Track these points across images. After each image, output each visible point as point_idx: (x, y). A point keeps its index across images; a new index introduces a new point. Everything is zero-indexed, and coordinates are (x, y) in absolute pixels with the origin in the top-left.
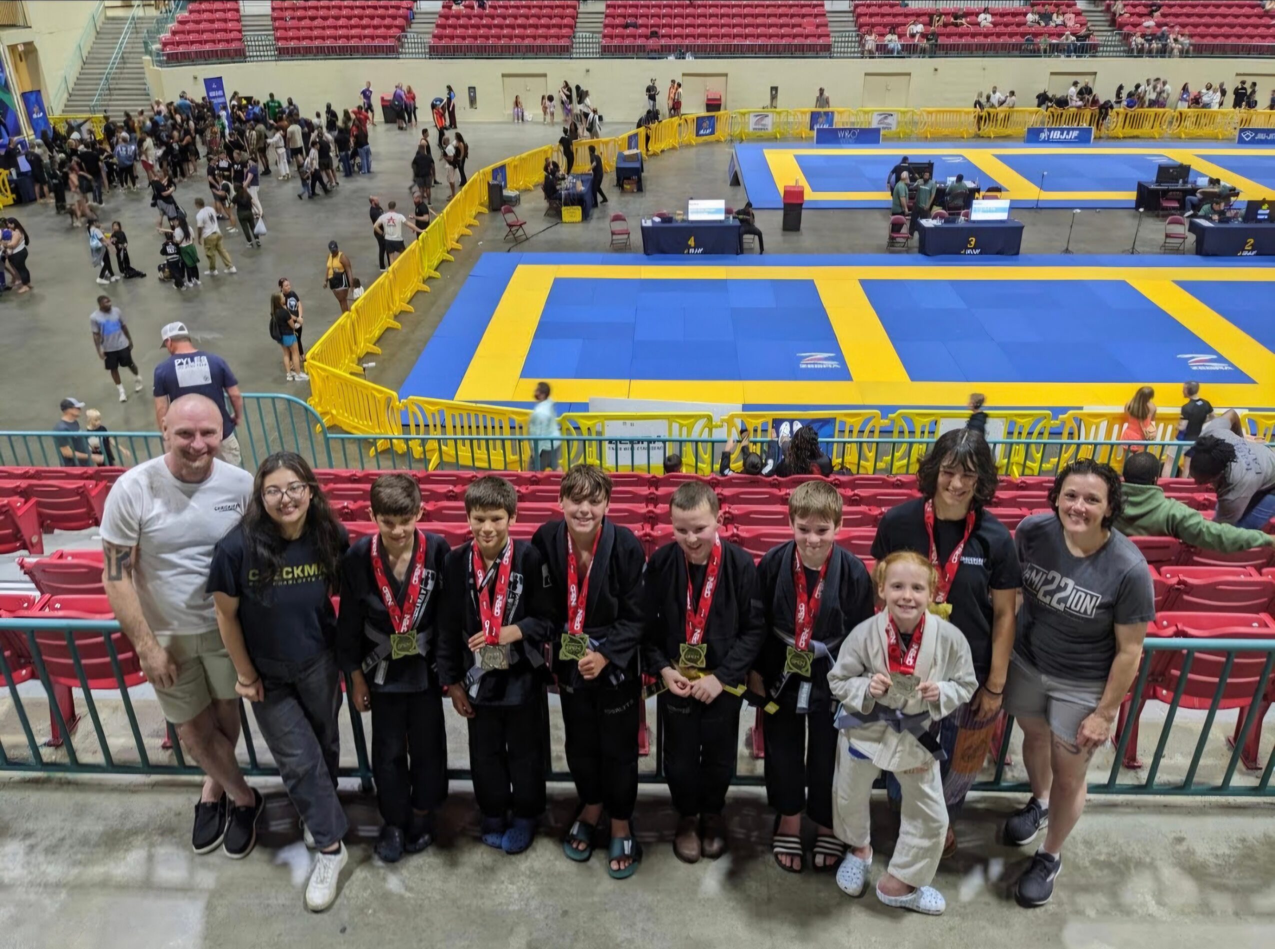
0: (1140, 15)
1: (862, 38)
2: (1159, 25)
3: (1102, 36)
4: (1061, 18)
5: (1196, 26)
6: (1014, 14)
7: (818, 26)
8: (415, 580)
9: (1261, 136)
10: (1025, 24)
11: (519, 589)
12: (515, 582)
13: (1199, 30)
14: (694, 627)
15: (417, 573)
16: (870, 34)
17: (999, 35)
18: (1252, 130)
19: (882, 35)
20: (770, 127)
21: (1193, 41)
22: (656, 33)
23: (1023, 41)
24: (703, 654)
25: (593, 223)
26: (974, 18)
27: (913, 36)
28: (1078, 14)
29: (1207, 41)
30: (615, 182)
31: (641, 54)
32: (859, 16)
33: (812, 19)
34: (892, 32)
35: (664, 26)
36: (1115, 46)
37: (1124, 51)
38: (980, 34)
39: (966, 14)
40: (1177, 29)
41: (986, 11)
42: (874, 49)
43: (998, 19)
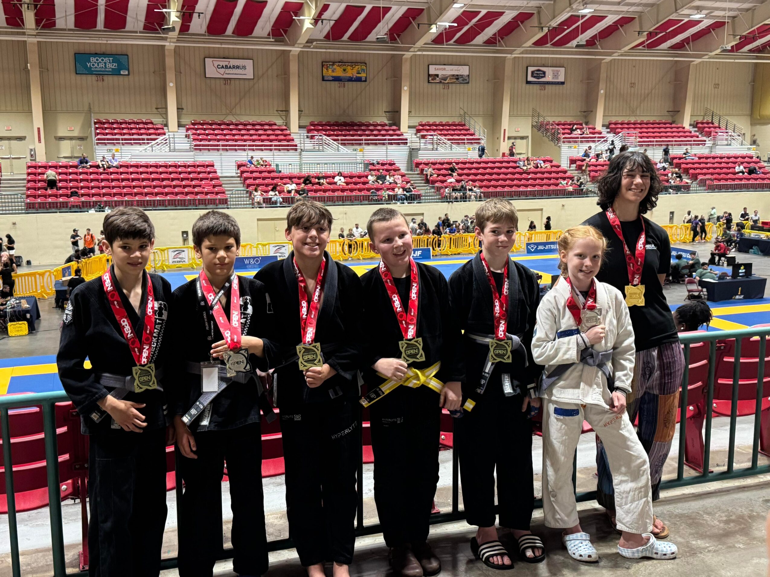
0: (445, 175)
1: (251, 193)
2: (458, 181)
3: (423, 189)
4: (392, 178)
5: (482, 181)
6: (360, 177)
7: (214, 186)
8: (150, 311)
9: (540, 247)
10: (368, 183)
11: (250, 310)
12: (246, 304)
13: (485, 183)
14: (408, 324)
15: (150, 305)
16: (256, 190)
17: (352, 190)
18: (534, 244)
19: (267, 192)
20: (186, 260)
21: (482, 190)
22: (77, 193)
23: (369, 193)
24: (421, 347)
25: (40, 335)
26: (331, 179)
27: (289, 192)
28: (403, 176)
29: (491, 190)
30: (54, 305)
31: (64, 210)
32: (246, 179)
33: (207, 182)
34: (273, 189)
35: (82, 188)
36: (432, 196)
37: (439, 199)
38: (338, 190)
39: (325, 177)
40: (470, 182)
41: (340, 174)
42: (262, 202)
43: (349, 180)
